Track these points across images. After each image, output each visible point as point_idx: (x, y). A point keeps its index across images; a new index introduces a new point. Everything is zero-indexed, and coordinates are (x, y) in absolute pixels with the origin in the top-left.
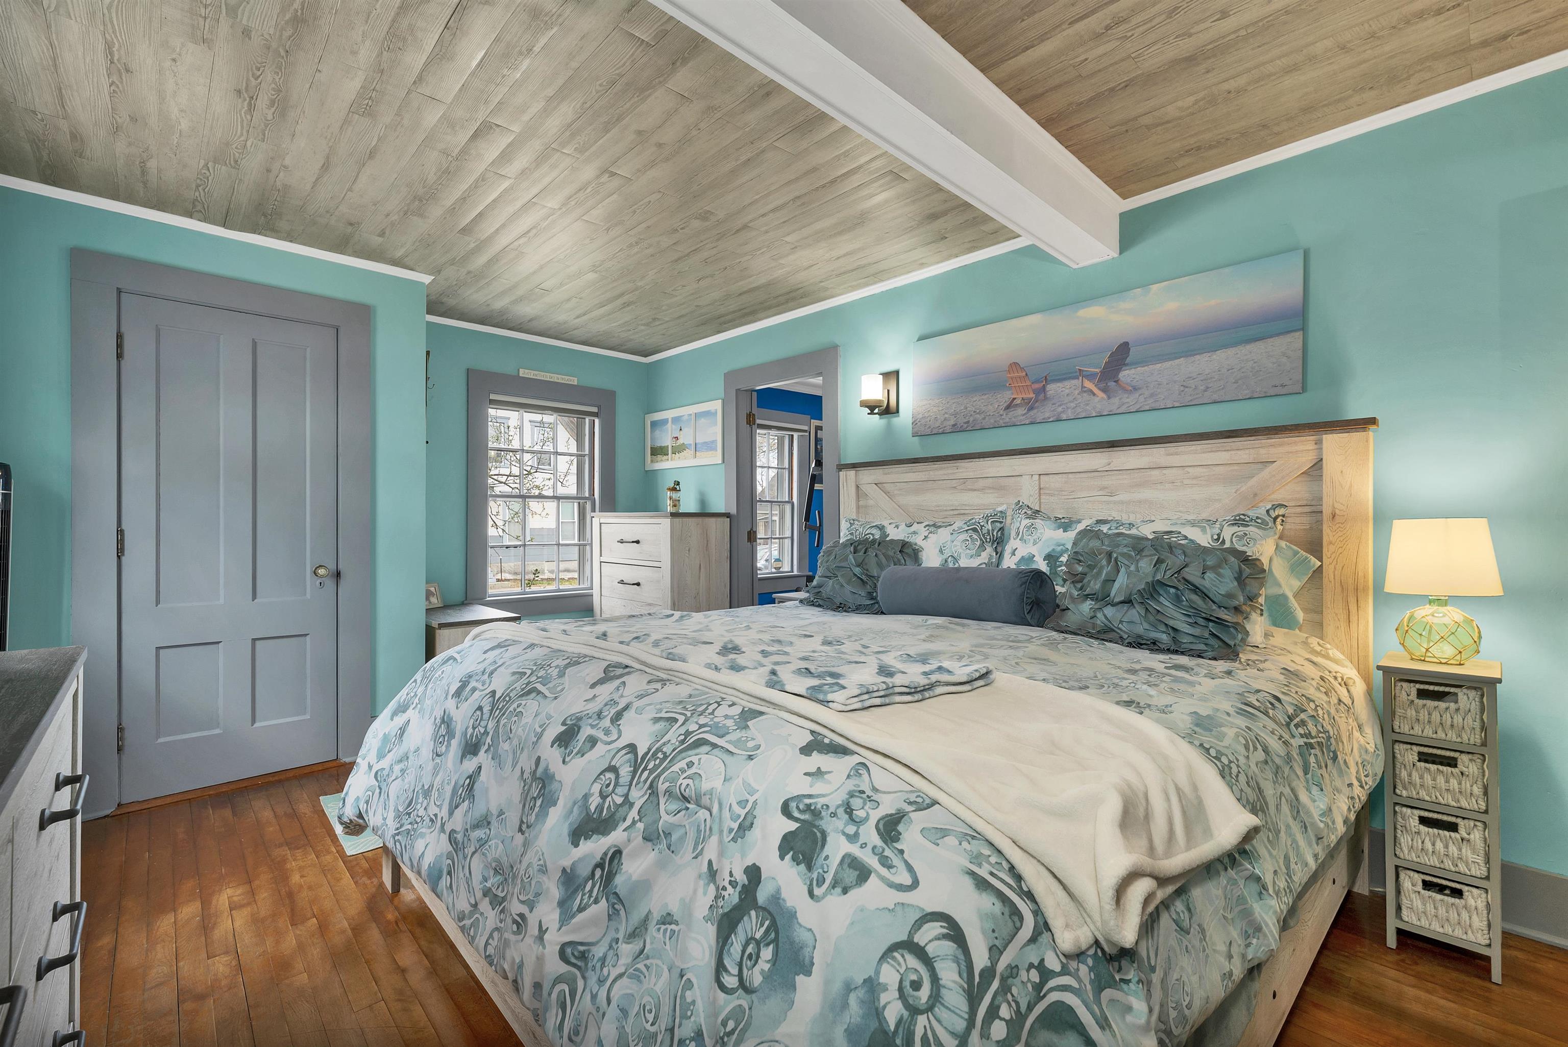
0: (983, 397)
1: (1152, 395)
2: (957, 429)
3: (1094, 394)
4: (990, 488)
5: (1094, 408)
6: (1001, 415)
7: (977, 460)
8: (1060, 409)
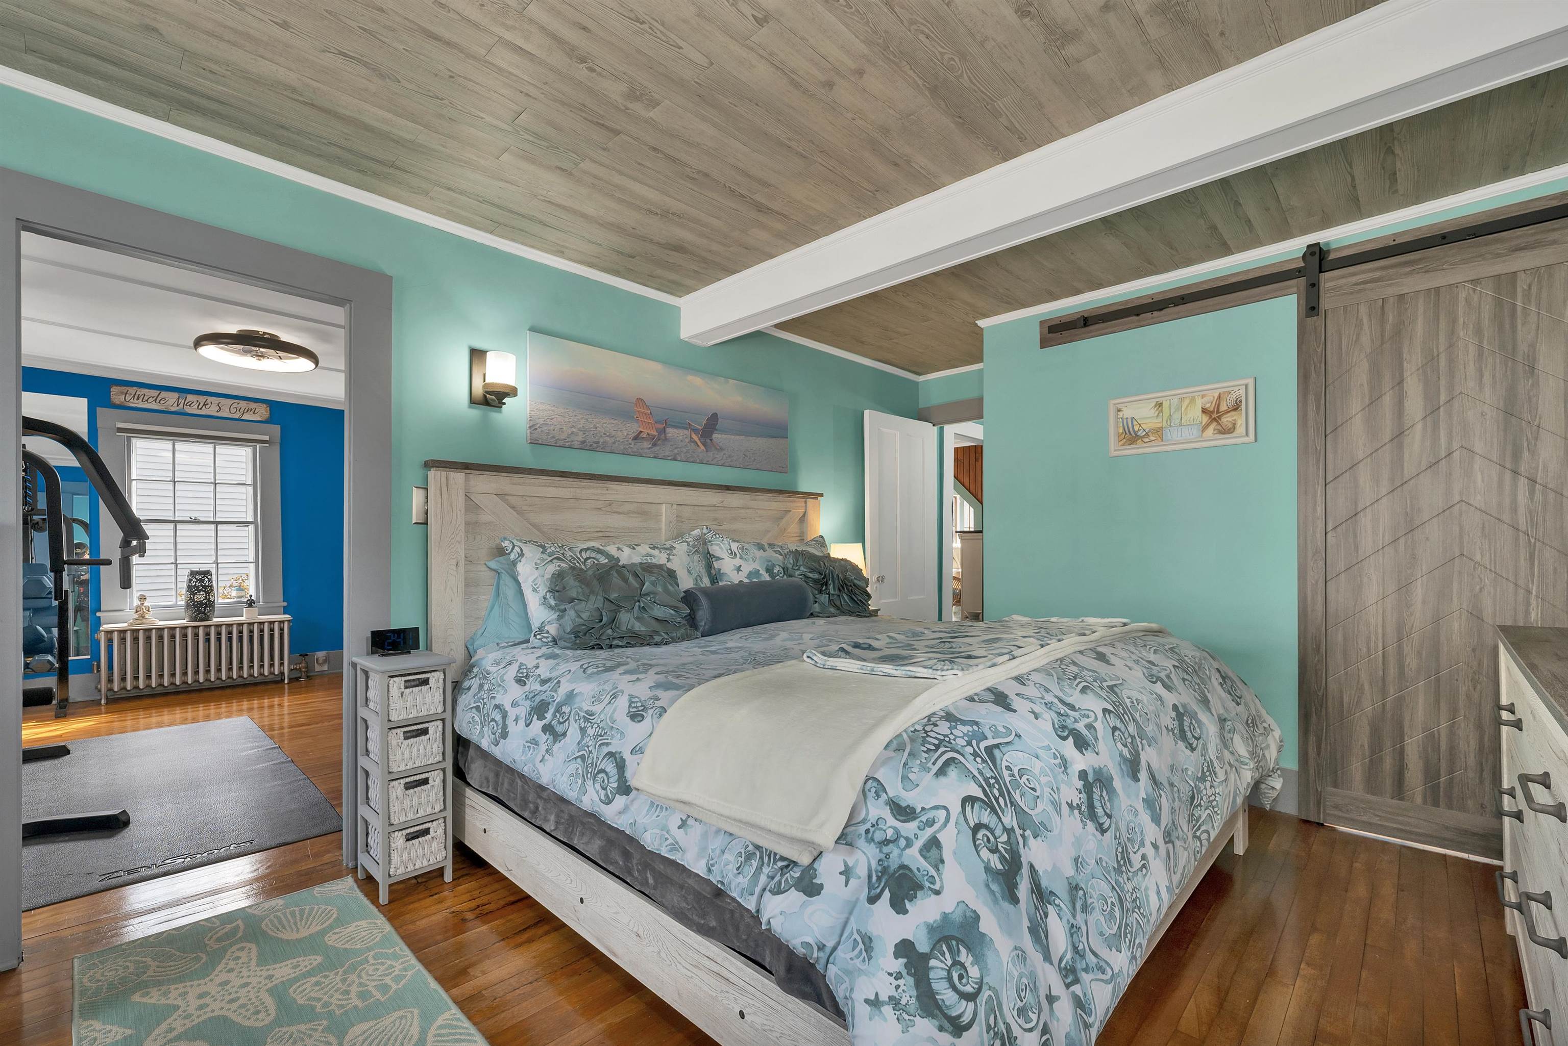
0: (612, 421)
1: (730, 456)
2: (584, 446)
3: (698, 446)
4: (634, 512)
5: (698, 456)
6: (630, 444)
7: (627, 484)
8: (676, 451)
